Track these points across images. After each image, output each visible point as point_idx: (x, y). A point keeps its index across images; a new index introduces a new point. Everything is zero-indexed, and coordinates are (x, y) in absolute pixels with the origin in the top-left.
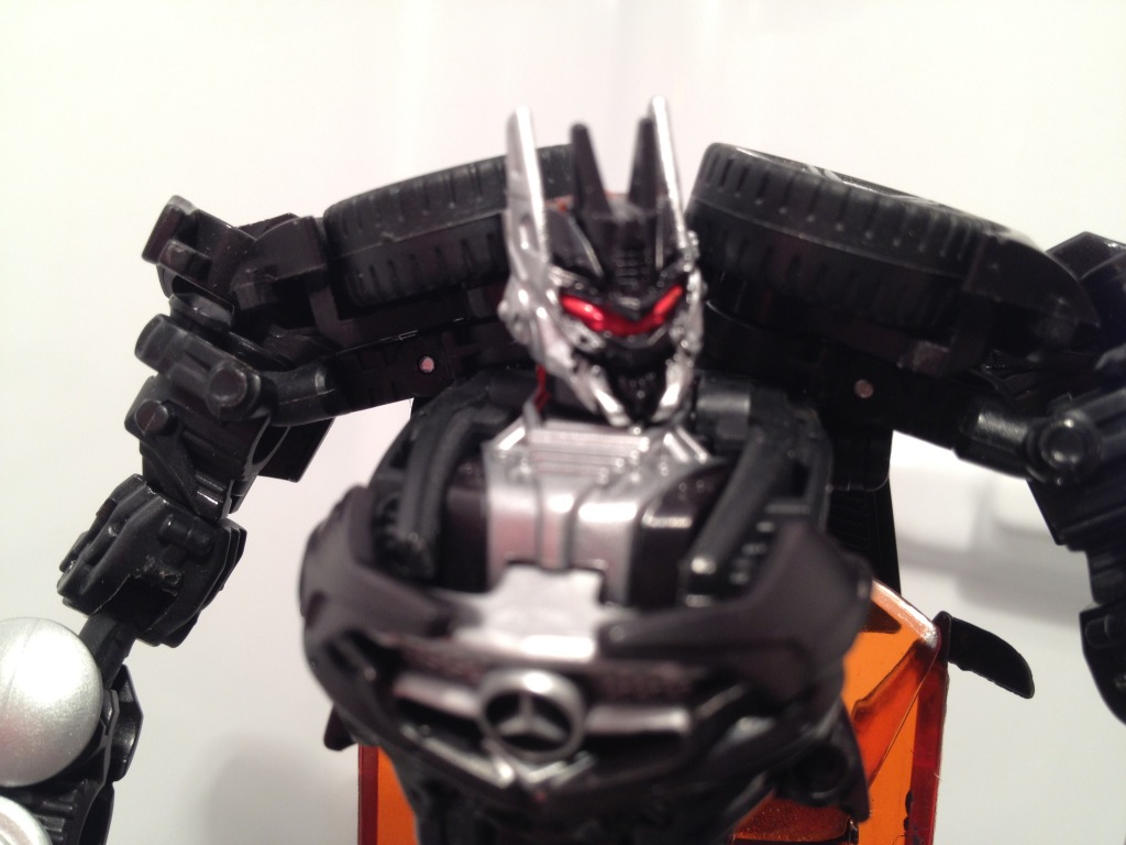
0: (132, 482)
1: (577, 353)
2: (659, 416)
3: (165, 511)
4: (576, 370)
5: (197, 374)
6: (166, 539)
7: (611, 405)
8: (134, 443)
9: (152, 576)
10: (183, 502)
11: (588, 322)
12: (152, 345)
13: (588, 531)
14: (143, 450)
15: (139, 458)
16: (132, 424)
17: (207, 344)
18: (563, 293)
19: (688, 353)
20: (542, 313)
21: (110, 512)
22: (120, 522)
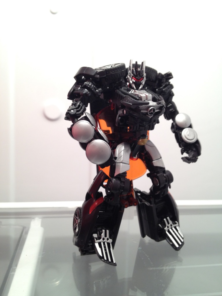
4: (132, 84)
7: (135, 87)
11: (134, 79)
18: (132, 76)
19: (143, 84)
20: (130, 78)
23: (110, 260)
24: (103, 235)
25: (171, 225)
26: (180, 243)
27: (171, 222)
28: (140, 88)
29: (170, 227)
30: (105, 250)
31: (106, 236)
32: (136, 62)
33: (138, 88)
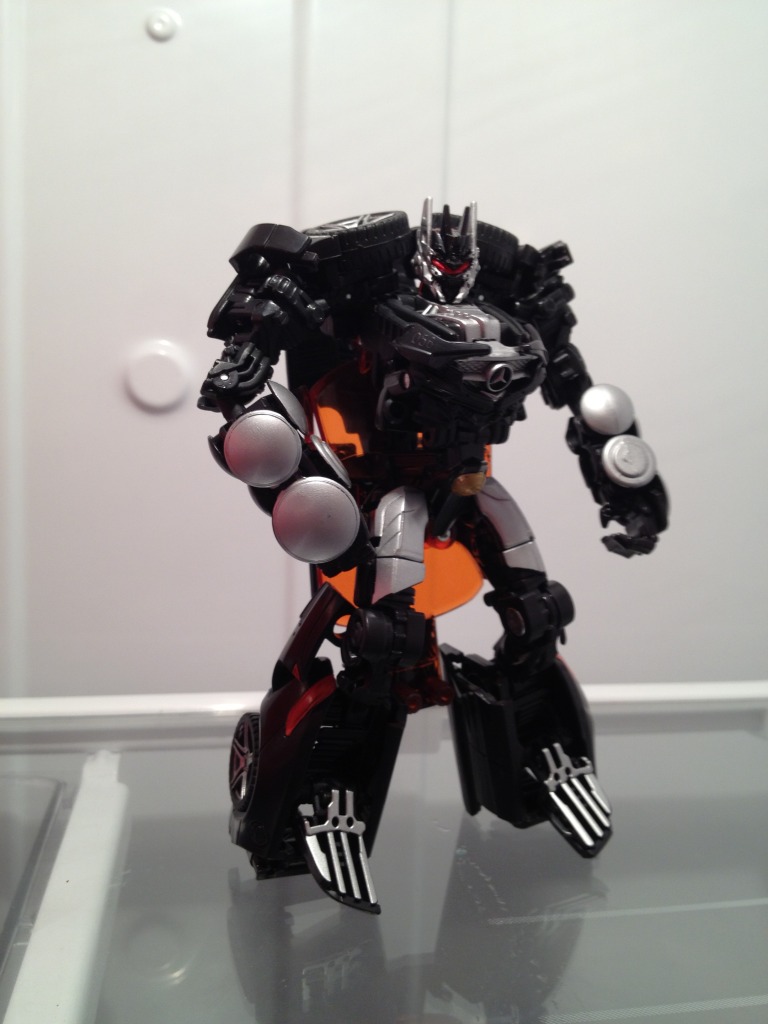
1: (434, 278)
4: (433, 284)
7: (441, 295)
11: (439, 269)
18: (433, 257)
20: (425, 263)
23: (357, 895)
24: (333, 806)
25: (568, 771)
26: (599, 832)
27: (565, 760)
28: (460, 296)
29: (563, 776)
30: (342, 859)
31: (343, 811)
32: (446, 208)
33: (454, 298)
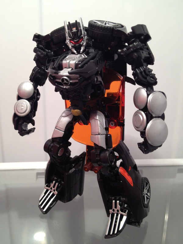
0: (36, 67)
1: (72, 47)
2: (81, 53)
3: (39, 70)
4: (72, 48)
5: (40, 53)
6: (39, 73)
7: (75, 52)
8: (35, 62)
9: (38, 77)
10: (40, 68)
11: (73, 43)
12: (35, 51)
13: (71, 64)
14: (36, 63)
15: (36, 64)
16: (34, 60)
17: (40, 50)
18: (70, 40)
19: (84, 46)
20: (69, 42)
21: (33, 70)
22: (34, 71)
24: (52, 185)
25: (118, 211)
27: (119, 207)
30: (47, 197)
31: (54, 187)
32: (69, 23)
